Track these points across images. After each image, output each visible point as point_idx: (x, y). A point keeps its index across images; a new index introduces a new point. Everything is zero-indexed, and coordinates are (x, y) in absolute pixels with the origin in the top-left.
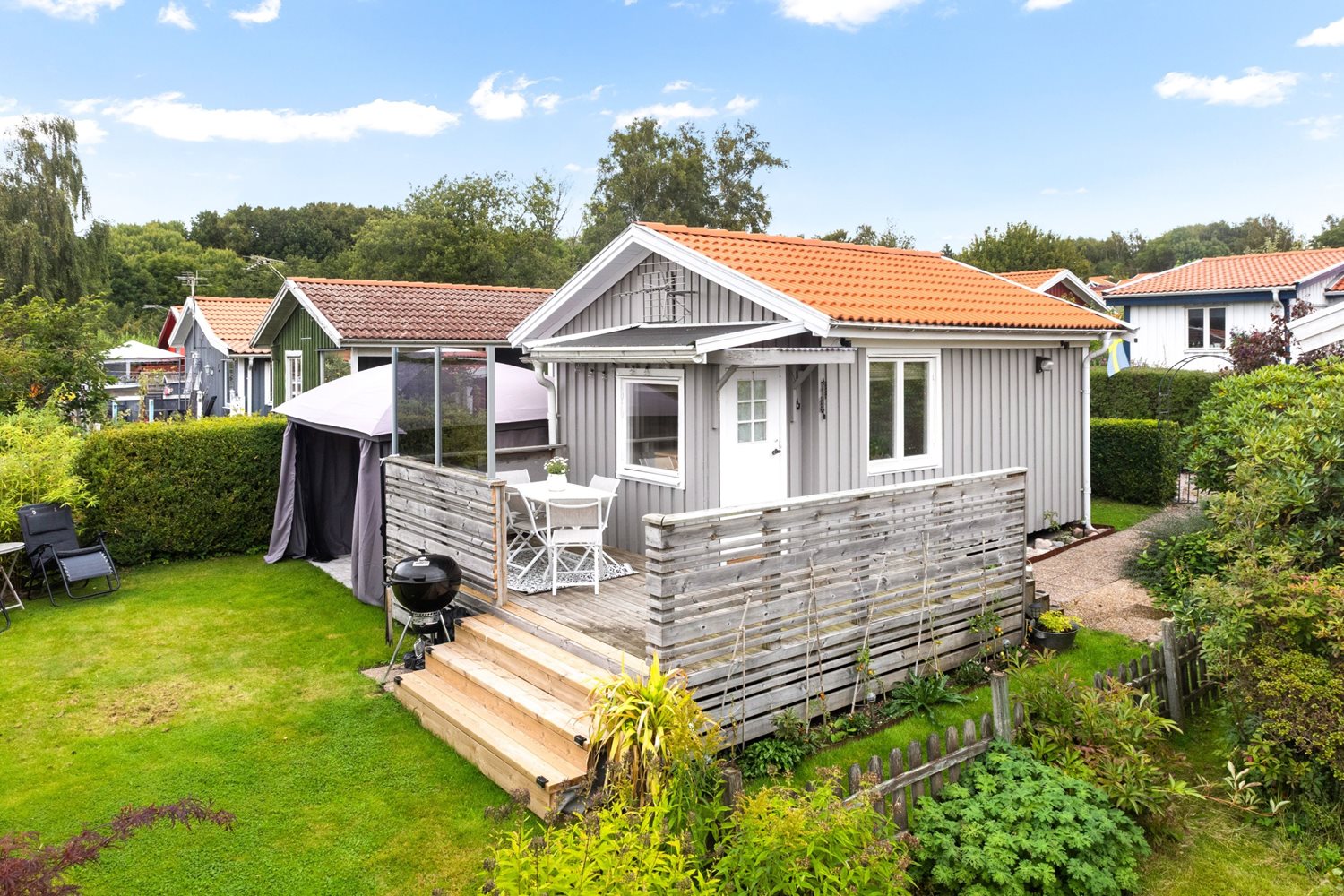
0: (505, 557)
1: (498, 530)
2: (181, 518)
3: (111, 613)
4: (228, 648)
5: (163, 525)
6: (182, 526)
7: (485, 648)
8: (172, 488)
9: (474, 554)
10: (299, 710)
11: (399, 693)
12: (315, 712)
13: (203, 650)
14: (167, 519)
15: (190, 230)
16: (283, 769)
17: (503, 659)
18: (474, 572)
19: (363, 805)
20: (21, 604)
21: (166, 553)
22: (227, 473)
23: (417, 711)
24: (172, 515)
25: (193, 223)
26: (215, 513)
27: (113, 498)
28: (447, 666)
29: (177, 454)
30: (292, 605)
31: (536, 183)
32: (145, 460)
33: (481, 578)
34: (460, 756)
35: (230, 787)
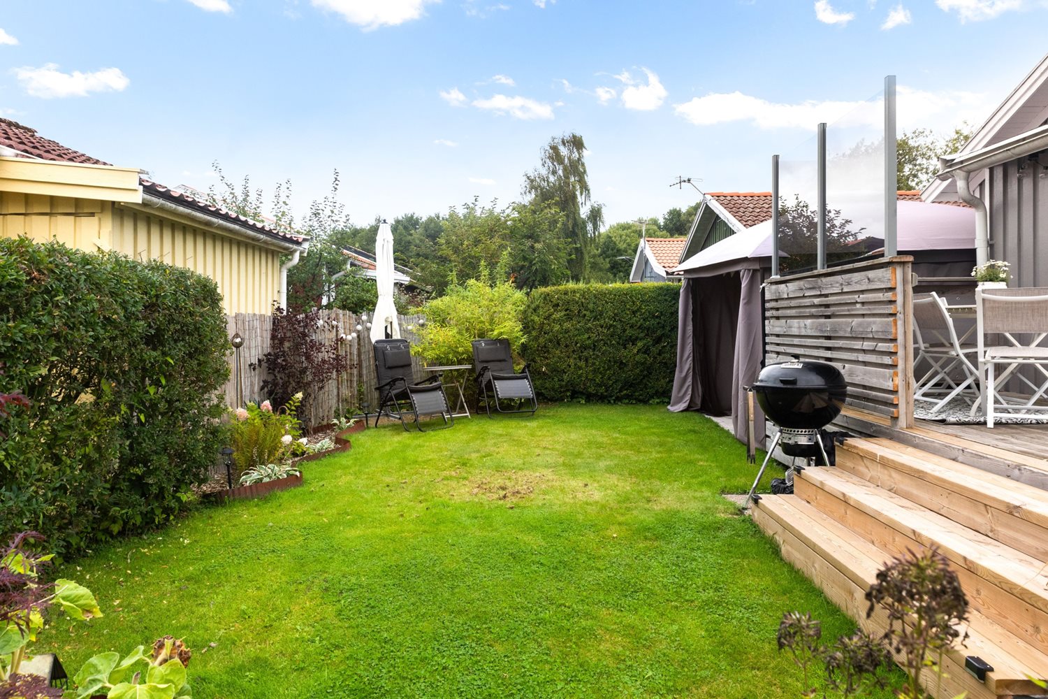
0: (911, 391)
1: (900, 323)
2: (594, 364)
3: (526, 426)
4: (599, 457)
5: (580, 368)
6: (594, 371)
7: (876, 471)
8: (586, 336)
9: (865, 363)
10: (644, 515)
11: (756, 514)
12: (656, 519)
13: (579, 455)
14: (582, 364)
15: (662, 224)
16: (599, 564)
17: (905, 484)
18: (865, 387)
19: (675, 627)
20: (468, 414)
21: (582, 393)
22: (631, 327)
23: (777, 537)
24: (586, 360)
25: (665, 218)
26: (622, 363)
27: (541, 340)
28: (821, 488)
29: (591, 306)
30: (672, 437)
31: (956, 136)
32: (566, 310)
33: (874, 393)
34: (829, 603)
35: (534, 567)
